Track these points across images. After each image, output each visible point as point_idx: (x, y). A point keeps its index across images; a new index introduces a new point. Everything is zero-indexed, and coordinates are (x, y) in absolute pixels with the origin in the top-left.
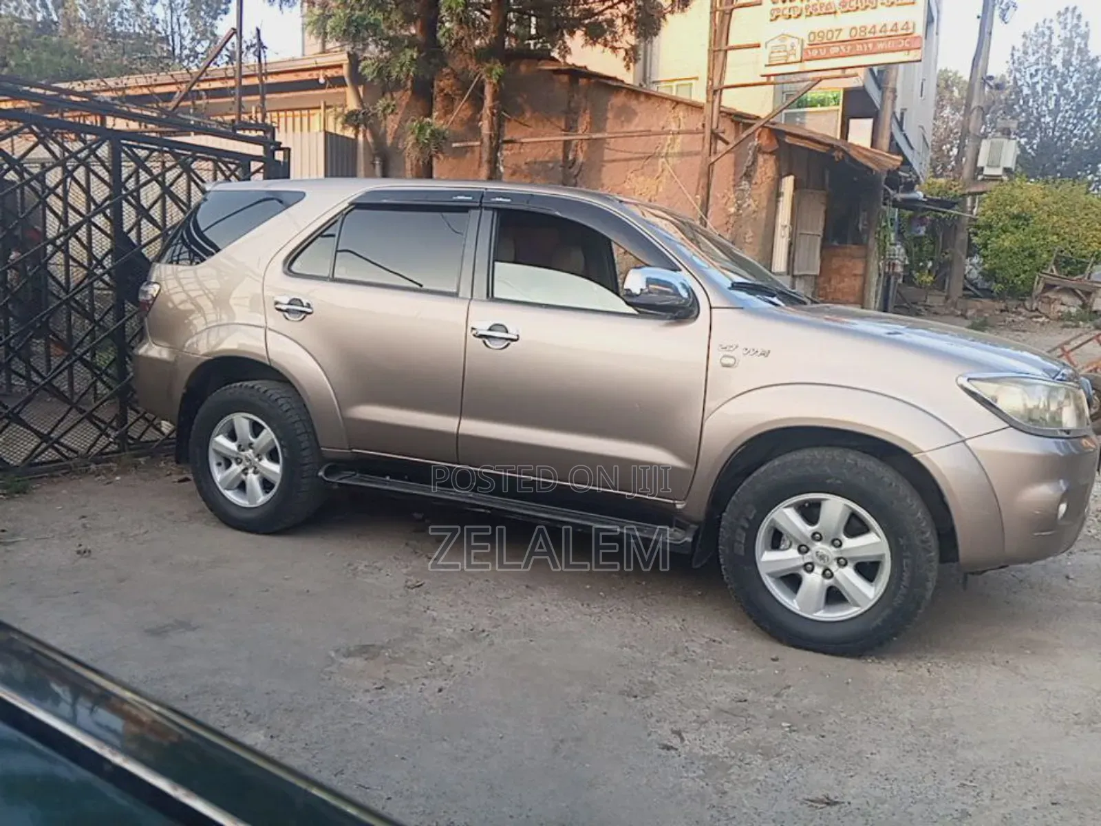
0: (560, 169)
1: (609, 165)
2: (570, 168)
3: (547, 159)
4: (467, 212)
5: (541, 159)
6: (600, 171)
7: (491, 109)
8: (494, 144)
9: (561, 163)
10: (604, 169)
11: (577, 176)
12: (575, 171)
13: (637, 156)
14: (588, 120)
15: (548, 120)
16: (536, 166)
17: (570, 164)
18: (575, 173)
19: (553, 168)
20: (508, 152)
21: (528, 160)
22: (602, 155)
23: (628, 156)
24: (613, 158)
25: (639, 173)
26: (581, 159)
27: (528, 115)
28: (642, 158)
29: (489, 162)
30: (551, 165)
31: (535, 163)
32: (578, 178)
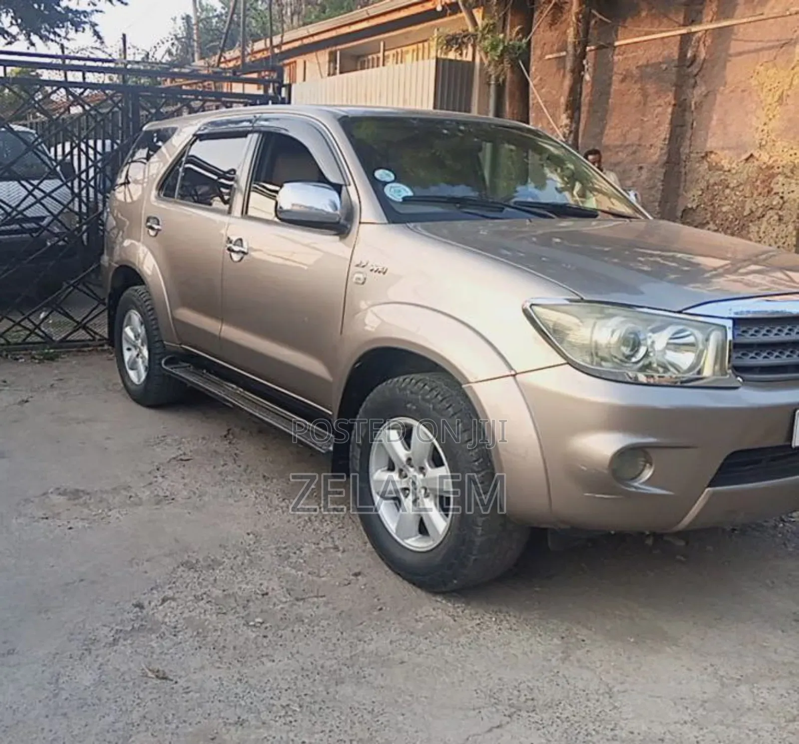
0: (674, 69)
1: (734, 59)
2: (689, 67)
3: (660, 60)
4: (246, 136)
5: (653, 61)
6: (724, 67)
7: (577, 14)
8: (579, 51)
9: (676, 63)
10: (728, 64)
11: (696, 75)
12: (694, 70)
13: (771, 44)
14: (715, 9)
15: (666, 16)
16: (649, 69)
17: (688, 63)
18: (695, 72)
19: (666, 69)
20: (620, 57)
21: (640, 63)
22: (728, 48)
23: (760, 45)
24: (741, 50)
25: (770, 64)
26: (703, 55)
27: (644, 14)
28: (777, 47)
29: (573, 71)
30: (664, 66)
31: (647, 66)
32: (698, 78)
